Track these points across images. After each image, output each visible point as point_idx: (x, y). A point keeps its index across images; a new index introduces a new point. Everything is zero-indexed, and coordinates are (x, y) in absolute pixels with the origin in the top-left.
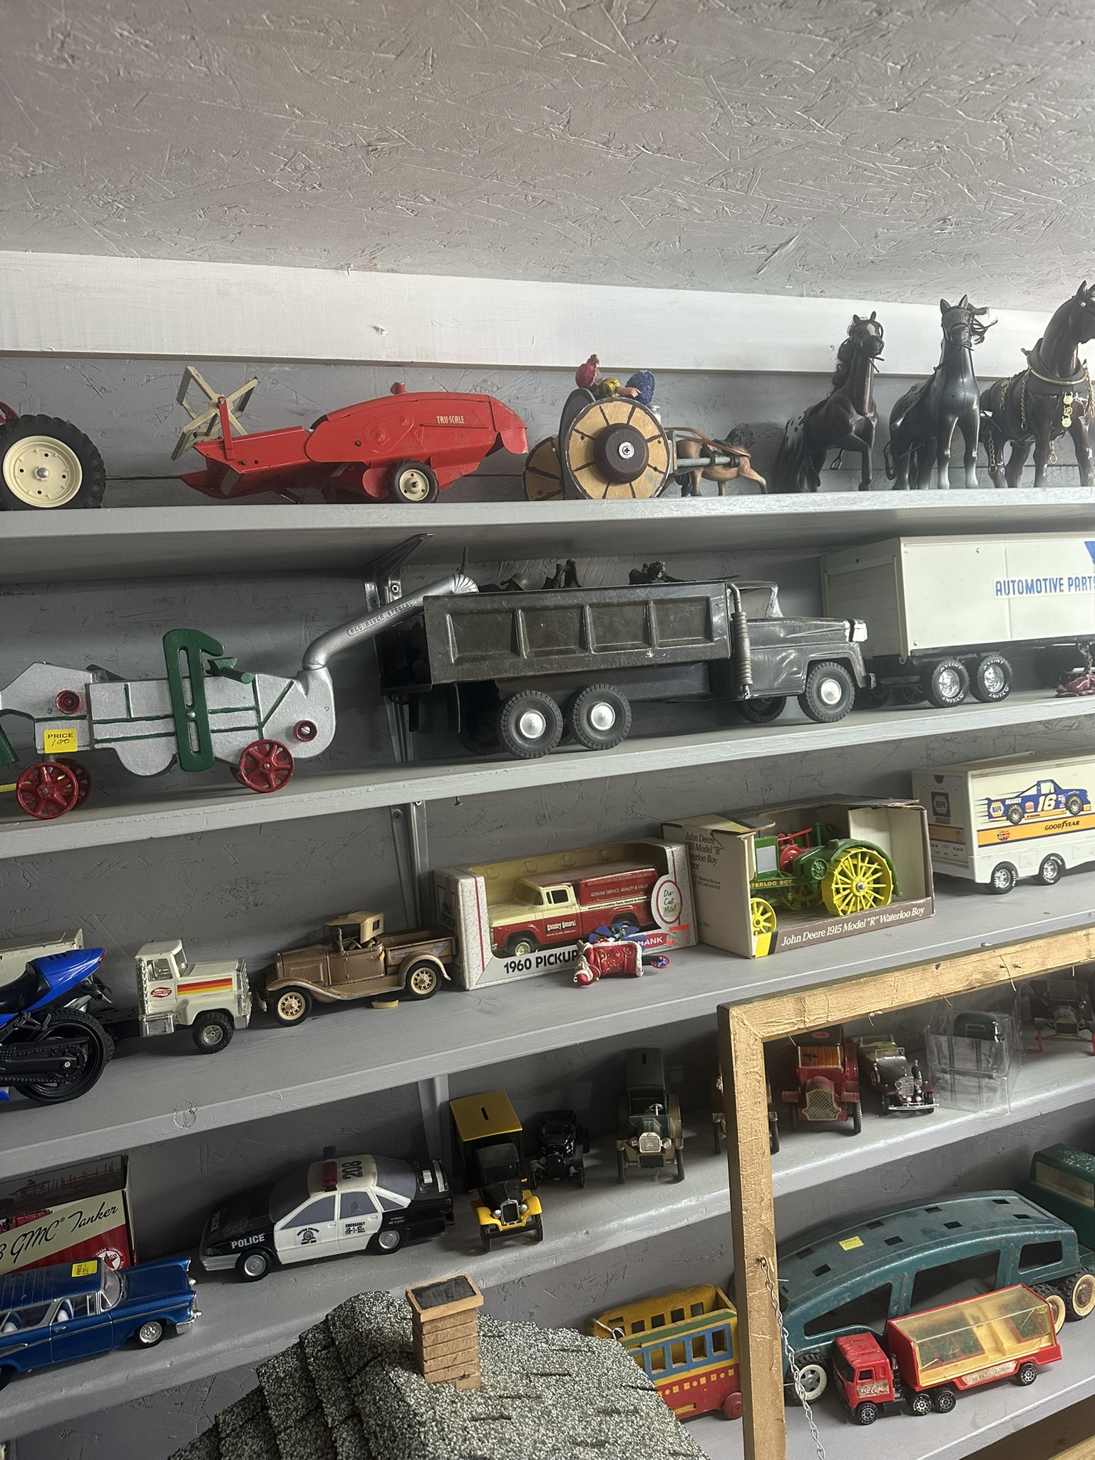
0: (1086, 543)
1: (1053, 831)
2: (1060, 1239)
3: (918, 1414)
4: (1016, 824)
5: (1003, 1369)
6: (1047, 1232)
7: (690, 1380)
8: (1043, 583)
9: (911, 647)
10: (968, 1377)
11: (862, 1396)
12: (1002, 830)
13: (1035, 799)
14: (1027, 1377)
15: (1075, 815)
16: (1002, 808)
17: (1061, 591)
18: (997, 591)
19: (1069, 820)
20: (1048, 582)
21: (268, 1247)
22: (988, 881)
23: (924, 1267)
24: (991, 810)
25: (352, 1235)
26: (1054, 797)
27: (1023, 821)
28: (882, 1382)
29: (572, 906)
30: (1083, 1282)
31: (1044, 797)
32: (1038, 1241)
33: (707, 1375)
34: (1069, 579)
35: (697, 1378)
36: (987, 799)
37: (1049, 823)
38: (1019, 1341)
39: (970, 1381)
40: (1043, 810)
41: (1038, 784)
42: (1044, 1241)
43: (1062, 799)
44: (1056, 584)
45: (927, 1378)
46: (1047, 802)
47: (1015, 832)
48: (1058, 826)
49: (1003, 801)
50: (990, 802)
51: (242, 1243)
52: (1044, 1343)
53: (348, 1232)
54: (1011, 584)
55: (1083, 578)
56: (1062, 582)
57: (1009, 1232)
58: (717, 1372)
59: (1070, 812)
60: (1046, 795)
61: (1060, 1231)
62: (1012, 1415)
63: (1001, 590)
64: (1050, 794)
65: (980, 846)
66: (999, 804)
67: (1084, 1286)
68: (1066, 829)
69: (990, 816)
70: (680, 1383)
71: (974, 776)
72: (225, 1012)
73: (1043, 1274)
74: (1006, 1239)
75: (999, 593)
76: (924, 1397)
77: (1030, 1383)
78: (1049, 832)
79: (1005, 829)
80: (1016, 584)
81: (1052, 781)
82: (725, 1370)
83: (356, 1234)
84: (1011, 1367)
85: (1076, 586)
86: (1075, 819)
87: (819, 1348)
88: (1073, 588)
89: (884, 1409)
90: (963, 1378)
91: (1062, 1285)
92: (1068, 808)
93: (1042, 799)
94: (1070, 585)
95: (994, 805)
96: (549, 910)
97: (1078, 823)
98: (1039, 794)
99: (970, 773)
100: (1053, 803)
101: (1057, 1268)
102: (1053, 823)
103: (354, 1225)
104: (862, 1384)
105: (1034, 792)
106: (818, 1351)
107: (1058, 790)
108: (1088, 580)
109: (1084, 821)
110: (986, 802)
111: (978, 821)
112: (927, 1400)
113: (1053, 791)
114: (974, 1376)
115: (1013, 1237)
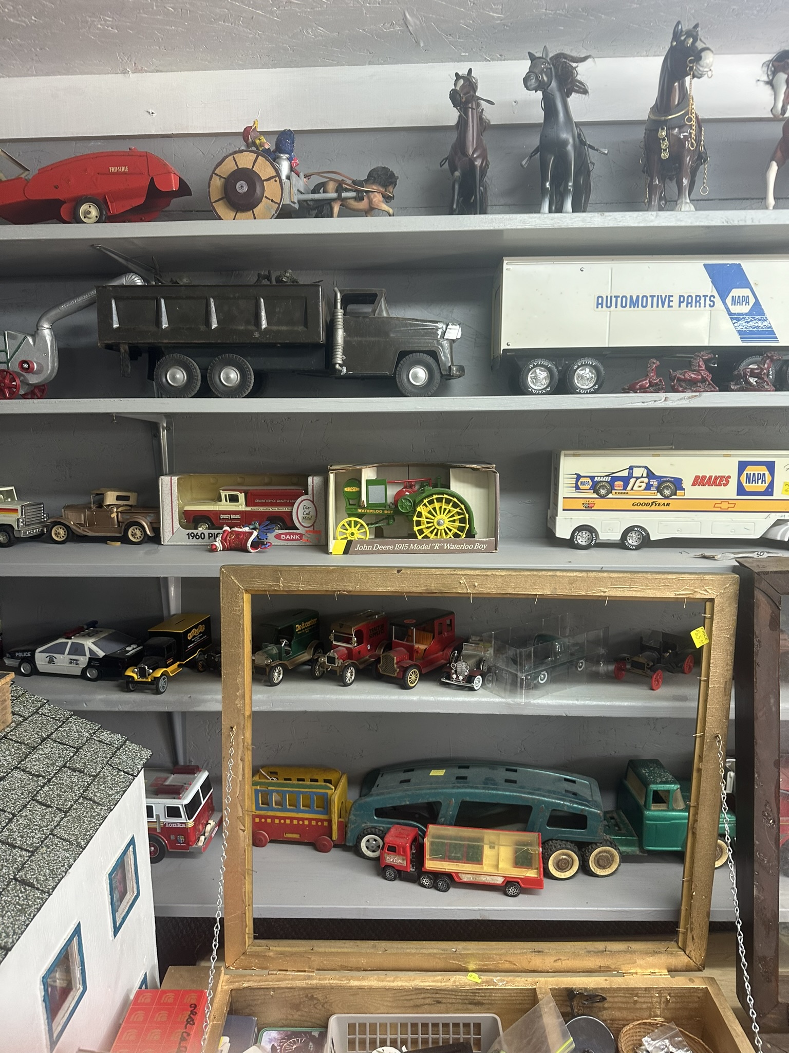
0: (705, 265)
1: (640, 508)
2: (586, 814)
3: (423, 886)
4: (602, 497)
5: (493, 880)
6: (575, 805)
7: (298, 819)
8: (650, 299)
9: (504, 346)
10: (463, 875)
11: (388, 861)
12: (588, 500)
13: (626, 481)
14: (511, 890)
15: (667, 497)
16: (591, 483)
17: (669, 306)
18: (598, 304)
19: (659, 501)
20: (655, 299)
21: (31, 660)
22: (568, 537)
23: (468, 799)
24: (579, 483)
25: (72, 665)
26: (646, 480)
27: (610, 496)
28: (401, 857)
29: (241, 506)
30: (605, 851)
31: (635, 479)
32: (566, 809)
33: (310, 820)
34: (680, 296)
35: (303, 819)
36: (576, 474)
37: (637, 501)
38: (515, 867)
39: (465, 878)
40: (632, 489)
41: (631, 468)
42: (571, 811)
43: (655, 483)
44: (664, 301)
45: (431, 865)
46: (638, 484)
47: (600, 504)
48: (647, 505)
49: (592, 478)
50: (579, 477)
51: (20, 655)
52: (531, 874)
53: (71, 663)
54: (614, 299)
55: (696, 296)
56: (671, 299)
57: (544, 796)
58: (317, 820)
59: (662, 494)
60: (637, 478)
61: (587, 809)
62: (481, 908)
63: (602, 304)
64: (642, 477)
65: (564, 510)
66: (588, 480)
67: (605, 854)
68: (653, 508)
69: (577, 488)
70: (292, 819)
71: (566, 455)
72: (11, 526)
73: (567, 834)
74: (538, 800)
75: (600, 306)
76: (428, 877)
77: (512, 896)
78: (636, 508)
79: (591, 500)
80: (619, 300)
81: (646, 468)
82: (322, 821)
83: (75, 665)
84: (499, 881)
85: (688, 303)
86: (666, 501)
87: (383, 827)
88: (684, 305)
89: (401, 875)
90: (460, 875)
91: (583, 848)
92: (659, 490)
93: (632, 481)
94: (680, 302)
95: (582, 480)
96: (225, 506)
97: (668, 504)
98: (630, 476)
99: (563, 453)
100: (644, 485)
101: (581, 834)
102: (642, 501)
103: (74, 660)
104: (388, 854)
105: (625, 474)
106: (382, 828)
107: (650, 475)
108: (703, 299)
109: (674, 504)
110: (576, 476)
111: (565, 489)
112: (430, 879)
113: (645, 475)
114: (469, 876)
115: (545, 801)
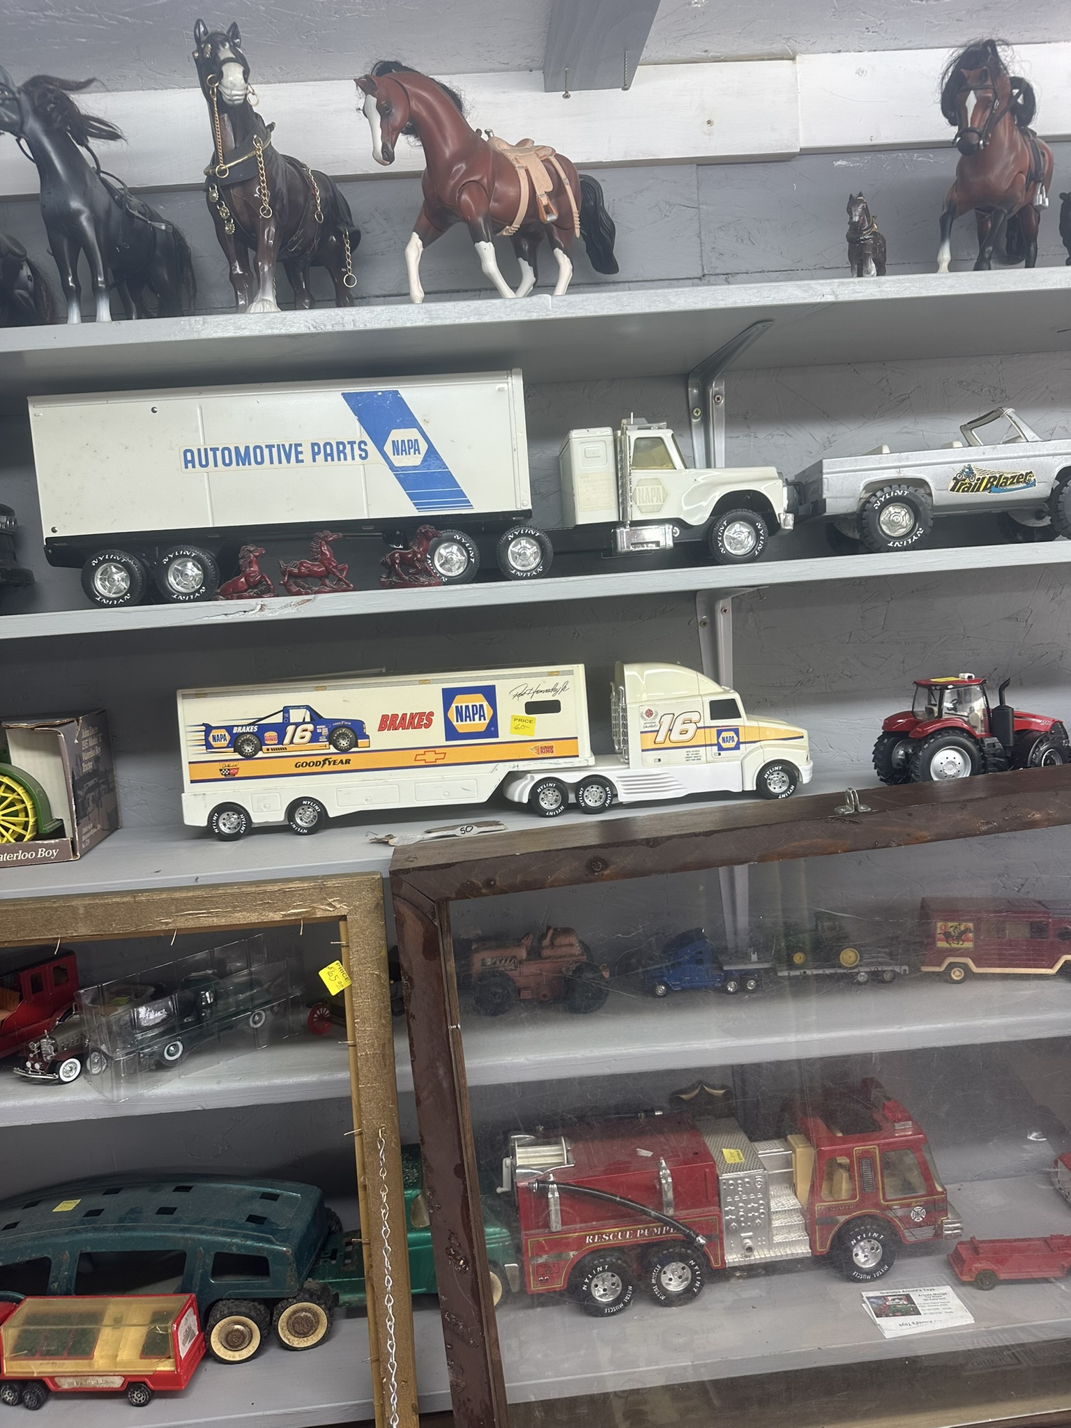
0: (342, 394)
1: (307, 769)
2: (265, 1254)
3: (5, 1402)
4: (249, 757)
5: (107, 1382)
6: (249, 1243)
8: (266, 451)
9: (48, 534)
10: (62, 1380)
12: (227, 763)
13: (280, 729)
14: (138, 1396)
15: (344, 751)
16: (228, 737)
17: (298, 461)
18: (186, 462)
19: (334, 758)
20: (275, 450)
22: (204, 823)
23: (93, 1250)
24: (211, 739)
26: (311, 727)
27: (260, 754)
30: (304, 1310)
31: (293, 727)
32: (234, 1250)
34: (313, 445)
36: (204, 725)
37: (302, 760)
39: (66, 1384)
40: (291, 742)
41: (286, 710)
42: (243, 1252)
43: (324, 730)
44: (290, 453)
45: (11, 1367)
46: (299, 733)
47: (245, 767)
48: (316, 764)
49: (229, 729)
50: (208, 729)
52: (166, 1366)
54: (210, 454)
55: (338, 444)
56: (300, 449)
59: (336, 747)
60: (297, 725)
61: (267, 1246)
63: (193, 461)
64: (304, 722)
65: (192, 782)
66: (223, 732)
67: (303, 1315)
68: (327, 768)
71: (184, 697)
73: (242, 1289)
74: (199, 1240)
75: (190, 465)
76: (11, 1388)
77: (136, 1406)
78: (301, 770)
79: (232, 763)
80: (219, 454)
81: (308, 708)
84: (117, 1383)
85: (326, 455)
86: (344, 757)
88: (320, 457)
90: (56, 1380)
91: (275, 1308)
92: (332, 741)
93: (290, 729)
94: (314, 454)
95: (214, 733)
97: (348, 762)
98: (286, 722)
100: (308, 735)
101: (263, 1285)
102: (308, 760)
105: (278, 719)
107: (316, 718)
108: (348, 447)
109: (356, 760)
110: (203, 728)
112: (14, 1391)
113: (308, 719)
114: (70, 1380)
